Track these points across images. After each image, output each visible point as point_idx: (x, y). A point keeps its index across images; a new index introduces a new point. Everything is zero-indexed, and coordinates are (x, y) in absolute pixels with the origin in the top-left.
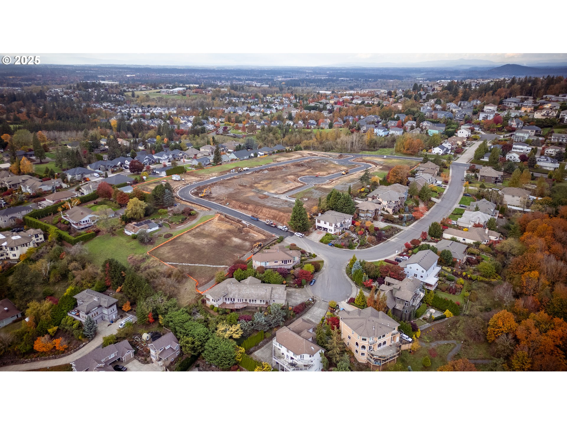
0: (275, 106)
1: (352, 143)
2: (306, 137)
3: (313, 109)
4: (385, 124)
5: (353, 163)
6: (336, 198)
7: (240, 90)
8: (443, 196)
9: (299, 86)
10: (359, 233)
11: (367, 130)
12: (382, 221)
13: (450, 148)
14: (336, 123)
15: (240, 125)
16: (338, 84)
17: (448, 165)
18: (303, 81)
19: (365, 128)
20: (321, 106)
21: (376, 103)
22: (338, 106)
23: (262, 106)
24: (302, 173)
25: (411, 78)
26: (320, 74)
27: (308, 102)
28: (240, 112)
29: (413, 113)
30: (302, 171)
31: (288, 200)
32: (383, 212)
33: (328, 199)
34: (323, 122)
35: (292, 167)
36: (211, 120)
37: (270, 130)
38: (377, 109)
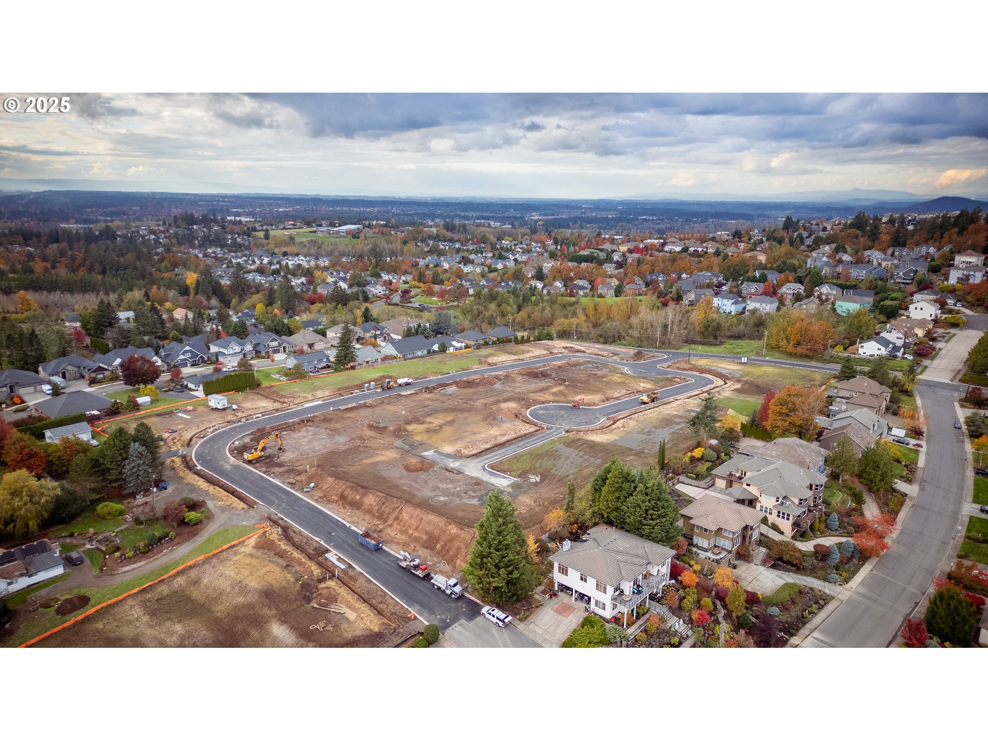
0: (514, 255)
1: (666, 326)
2: (565, 312)
3: (587, 261)
4: (735, 290)
5: (668, 373)
6: (620, 489)
7: (459, 230)
8: (919, 474)
9: (568, 227)
10: (695, 616)
11: (697, 301)
12: (764, 563)
13: (900, 343)
14: (630, 286)
15: (437, 288)
16: (636, 225)
17: (909, 386)
18: (575, 220)
19: (692, 296)
20: (602, 255)
21: (711, 251)
22: (636, 256)
23: (490, 255)
24: (539, 397)
25: (769, 217)
26: (606, 210)
27: (577, 248)
28: (446, 266)
29: (794, 269)
30: (541, 390)
31: (486, 477)
32: (764, 529)
33: (597, 490)
34: (602, 283)
35: (519, 378)
36: (385, 277)
37: (492, 297)
38: (716, 260)
